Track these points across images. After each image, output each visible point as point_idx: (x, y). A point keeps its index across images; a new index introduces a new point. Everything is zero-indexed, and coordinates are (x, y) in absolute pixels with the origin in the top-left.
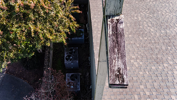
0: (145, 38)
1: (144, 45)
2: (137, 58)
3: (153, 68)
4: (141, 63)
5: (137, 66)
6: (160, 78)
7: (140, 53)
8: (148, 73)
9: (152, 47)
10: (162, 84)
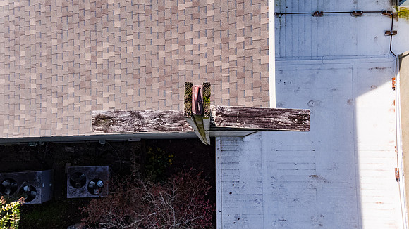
0: (33, 22)
1: (55, 29)
2: (93, 49)
3: (118, 24)
4: (106, 45)
5: (112, 54)
6: (142, 18)
7: (77, 42)
8: (130, 38)
9: (60, 14)
10: (155, 17)
